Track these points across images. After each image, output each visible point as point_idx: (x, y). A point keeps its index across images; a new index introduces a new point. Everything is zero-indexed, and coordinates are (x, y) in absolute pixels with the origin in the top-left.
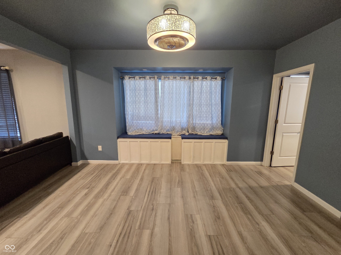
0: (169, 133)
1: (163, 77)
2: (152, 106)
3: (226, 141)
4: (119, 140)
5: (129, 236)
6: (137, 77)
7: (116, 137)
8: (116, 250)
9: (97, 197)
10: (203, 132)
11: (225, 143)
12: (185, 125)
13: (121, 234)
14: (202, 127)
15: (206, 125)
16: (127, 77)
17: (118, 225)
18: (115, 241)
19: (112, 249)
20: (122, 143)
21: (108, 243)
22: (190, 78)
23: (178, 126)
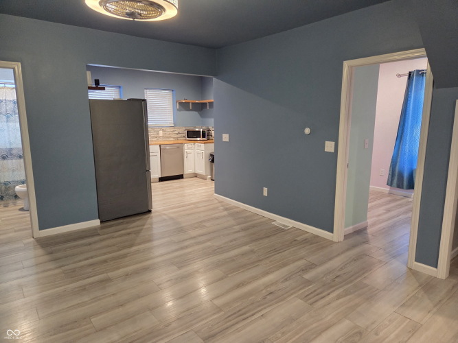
5: (239, 311)
8: (259, 309)
13: (244, 319)
17: (239, 331)
18: (255, 317)
19: (263, 312)
21: (264, 319)
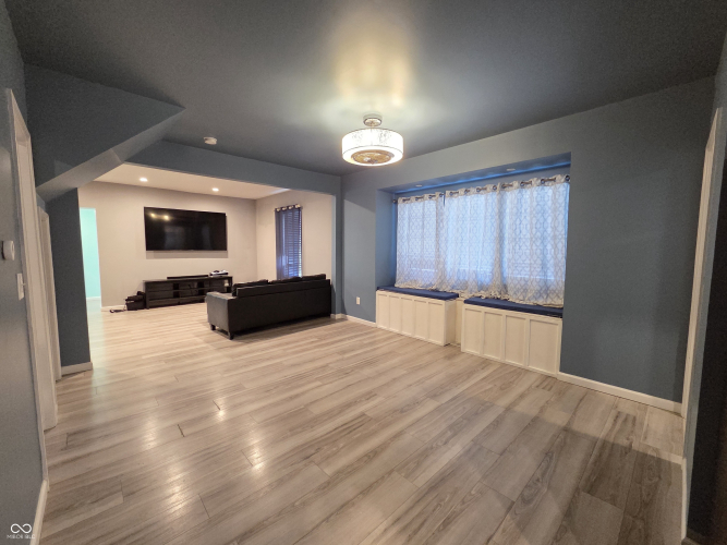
0: (455, 291)
1: (448, 192)
2: (430, 243)
3: (559, 321)
4: (378, 292)
6: (413, 198)
7: (374, 287)
9: (316, 347)
10: (521, 298)
11: (557, 324)
12: (487, 280)
14: (518, 286)
15: (529, 283)
16: (400, 200)
20: (383, 298)
22: (495, 189)
23: (471, 280)
